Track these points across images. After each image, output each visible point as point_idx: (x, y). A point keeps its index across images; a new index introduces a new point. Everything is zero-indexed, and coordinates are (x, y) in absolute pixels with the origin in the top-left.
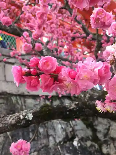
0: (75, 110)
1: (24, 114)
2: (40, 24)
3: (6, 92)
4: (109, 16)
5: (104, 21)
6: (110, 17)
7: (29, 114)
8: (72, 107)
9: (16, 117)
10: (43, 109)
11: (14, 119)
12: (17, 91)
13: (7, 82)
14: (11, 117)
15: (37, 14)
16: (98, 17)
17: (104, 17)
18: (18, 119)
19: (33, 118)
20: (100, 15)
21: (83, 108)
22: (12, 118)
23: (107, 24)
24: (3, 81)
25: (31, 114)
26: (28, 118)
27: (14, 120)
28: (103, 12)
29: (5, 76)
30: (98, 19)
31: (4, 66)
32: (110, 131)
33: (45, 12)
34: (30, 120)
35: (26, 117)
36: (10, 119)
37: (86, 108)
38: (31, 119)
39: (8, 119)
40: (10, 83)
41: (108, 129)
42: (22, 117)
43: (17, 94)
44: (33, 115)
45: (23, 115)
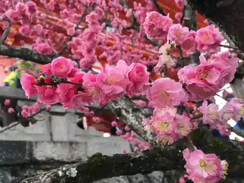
0: (142, 159)
1: (64, 169)
2: (89, 47)
3: (53, 159)
4: (166, 20)
5: (161, 27)
6: (168, 21)
7: (71, 168)
8: (138, 156)
9: (52, 174)
10: (93, 160)
11: (48, 176)
12: (70, 157)
13: (55, 143)
14: (45, 174)
15: (85, 35)
16: (152, 23)
17: (160, 23)
18: (55, 176)
19: (77, 174)
20: (154, 20)
21: (156, 156)
22: (46, 176)
23: (164, 30)
24: (48, 142)
25: (75, 169)
26: (70, 174)
27: (49, 179)
28: (158, 16)
29: (51, 135)
30: (153, 26)
31: (50, 119)
33: (95, 31)
34: (74, 177)
35: (67, 173)
36: (43, 177)
37: (159, 157)
38: (75, 175)
39: (40, 178)
40: (59, 145)
42: (60, 173)
43: (70, 161)
44: (77, 169)
45: (63, 171)
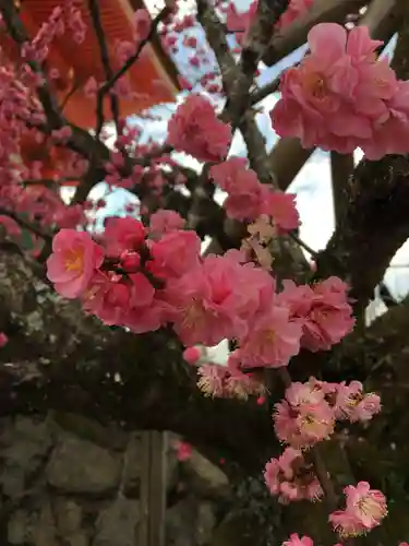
8: (29, 377)
32: (49, 465)
41: (45, 459)
